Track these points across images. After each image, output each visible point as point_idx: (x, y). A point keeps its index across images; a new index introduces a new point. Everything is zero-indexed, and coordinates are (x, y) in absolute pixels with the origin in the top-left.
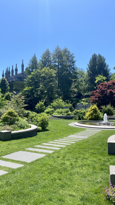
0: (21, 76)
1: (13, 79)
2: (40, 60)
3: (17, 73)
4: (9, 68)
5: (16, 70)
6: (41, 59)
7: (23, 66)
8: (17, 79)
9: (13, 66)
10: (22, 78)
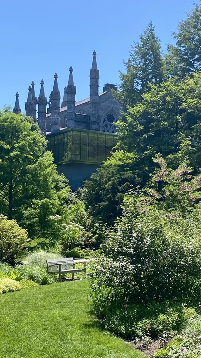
0: (88, 111)
1: (56, 124)
2: (169, 48)
3: (74, 102)
4: (42, 83)
5: (71, 90)
6: (174, 43)
7: (95, 75)
8: (72, 124)
9: (56, 76)
10: (92, 120)
